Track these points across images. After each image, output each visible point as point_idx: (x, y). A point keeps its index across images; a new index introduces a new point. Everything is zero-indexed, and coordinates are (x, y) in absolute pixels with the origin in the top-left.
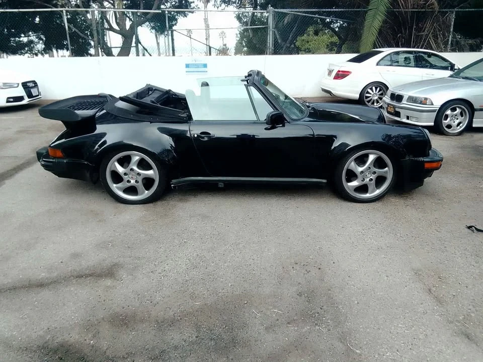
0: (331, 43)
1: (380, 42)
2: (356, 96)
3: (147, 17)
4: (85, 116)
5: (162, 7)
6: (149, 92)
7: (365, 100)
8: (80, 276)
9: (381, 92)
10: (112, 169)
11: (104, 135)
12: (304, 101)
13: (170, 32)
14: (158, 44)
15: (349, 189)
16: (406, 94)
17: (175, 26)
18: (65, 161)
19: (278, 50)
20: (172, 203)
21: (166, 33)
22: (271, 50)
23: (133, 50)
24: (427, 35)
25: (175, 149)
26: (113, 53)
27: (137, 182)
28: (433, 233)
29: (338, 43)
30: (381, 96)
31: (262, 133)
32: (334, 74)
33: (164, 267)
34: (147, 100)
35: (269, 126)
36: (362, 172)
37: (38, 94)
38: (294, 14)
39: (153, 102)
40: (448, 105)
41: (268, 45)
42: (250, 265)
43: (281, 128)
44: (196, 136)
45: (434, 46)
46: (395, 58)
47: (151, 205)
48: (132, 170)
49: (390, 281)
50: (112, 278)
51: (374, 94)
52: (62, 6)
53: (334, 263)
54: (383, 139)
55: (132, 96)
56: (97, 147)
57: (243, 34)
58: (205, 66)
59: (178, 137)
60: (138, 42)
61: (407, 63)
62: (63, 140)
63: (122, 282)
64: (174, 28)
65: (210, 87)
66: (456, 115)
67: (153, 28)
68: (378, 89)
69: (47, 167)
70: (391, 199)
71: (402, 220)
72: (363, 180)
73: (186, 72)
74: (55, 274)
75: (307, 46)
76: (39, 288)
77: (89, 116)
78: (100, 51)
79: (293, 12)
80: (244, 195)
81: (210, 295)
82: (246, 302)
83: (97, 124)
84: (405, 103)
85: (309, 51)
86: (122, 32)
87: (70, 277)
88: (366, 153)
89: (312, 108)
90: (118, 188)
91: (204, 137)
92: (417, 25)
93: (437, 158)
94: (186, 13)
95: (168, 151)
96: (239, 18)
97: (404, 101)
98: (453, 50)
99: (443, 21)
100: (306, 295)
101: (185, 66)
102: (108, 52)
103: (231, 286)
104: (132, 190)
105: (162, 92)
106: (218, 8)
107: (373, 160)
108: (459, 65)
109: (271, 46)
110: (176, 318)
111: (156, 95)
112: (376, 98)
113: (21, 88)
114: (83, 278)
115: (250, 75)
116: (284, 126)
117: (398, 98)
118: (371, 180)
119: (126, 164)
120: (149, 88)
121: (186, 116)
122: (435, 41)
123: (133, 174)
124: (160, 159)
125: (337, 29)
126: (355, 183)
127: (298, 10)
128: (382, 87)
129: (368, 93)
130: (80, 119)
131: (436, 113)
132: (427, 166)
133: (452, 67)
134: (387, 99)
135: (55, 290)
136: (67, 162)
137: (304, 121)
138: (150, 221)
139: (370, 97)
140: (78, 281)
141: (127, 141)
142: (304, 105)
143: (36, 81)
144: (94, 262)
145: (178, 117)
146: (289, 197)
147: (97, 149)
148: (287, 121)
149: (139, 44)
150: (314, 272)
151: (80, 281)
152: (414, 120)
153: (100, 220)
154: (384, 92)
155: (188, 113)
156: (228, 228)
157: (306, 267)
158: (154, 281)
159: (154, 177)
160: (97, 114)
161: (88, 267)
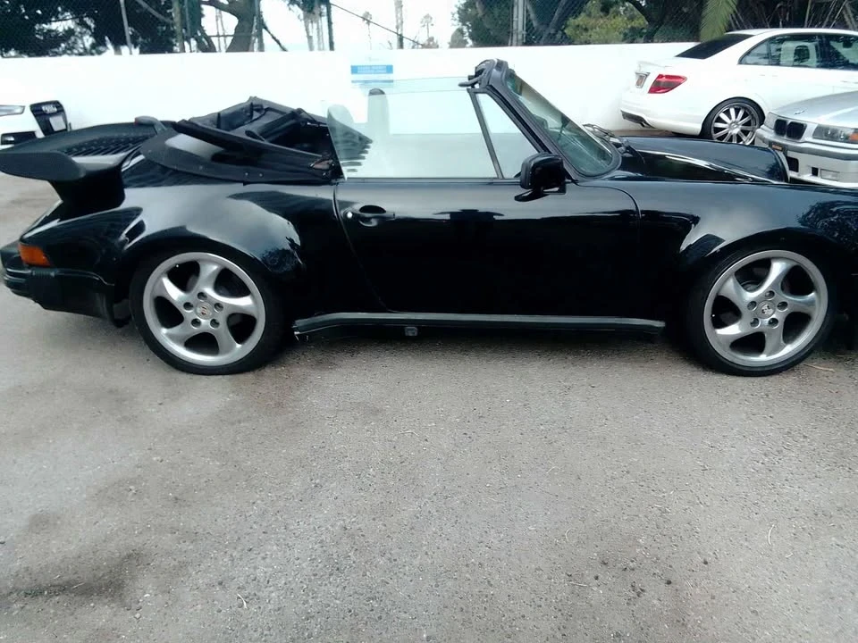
0: (633, 29)
2: (696, 127)
6: (252, 115)
7: (714, 135)
8: (35, 593)
9: (746, 120)
10: (158, 294)
11: (138, 211)
12: (604, 133)
13: (324, 8)
15: (718, 342)
16: (812, 121)
18: (53, 274)
19: (533, 37)
20: (297, 371)
21: (317, 11)
22: (520, 37)
24: (839, 4)
25: (301, 250)
26: (217, 48)
27: (214, 323)
29: (645, 31)
30: (745, 128)
31: (508, 207)
32: (649, 82)
33: (255, 569)
35: (527, 192)
36: (753, 303)
37: (64, 127)
39: (251, 134)
41: (515, 27)
43: (556, 196)
44: (350, 215)
45: (852, 24)
46: (774, 47)
47: (249, 376)
48: (202, 295)
50: (113, 601)
51: (732, 124)
53: (706, 563)
54: (801, 222)
56: (123, 237)
57: (465, 13)
58: (389, 69)
59: (308, 218)
60: (262, 25)
61: (801, 57)
62: (54, 223)
63: (138, 614)
68: (741, 113)
69: (16, 287)
70: (815, 365)
72: (755, 322)
73: (353, 82)
75: (584, 36)
77: (106, 167)
80: (465, 351)
83: (127, 186)
84: (807, 140)
87: (10, 593)
88: (764, 257)
89: (627, 149)
90: (172, 337)
91: (370, 218)
95: (284, 252)
97: (807, 136)
101: (349, 70)
104: (203, 342)
105: (283, 113)
107: (778, 278)
109: (520, 26)
111: (268, 120)
112: (736, 131)
113: (29, 115)
114: (40, 599)
115: (478, 73)
116: (562, 191)
117: (796, 130)
118: (774, 321)
120: (254, 106)
121: (326, 167)
122: (855, 15)
124: (267, 271)
125: (643, 4)
126: (734, 330)
128: (751, 111)
129: (720, 120)
130: (82, 175)
134: (766, 132)
136: (56, 276)
137: (612, 179)
138: (240, 422)
139: (724, 129)
140: (28, 607)
141: (194, 229)
142: (606, 142)
143: (62, 102)
144: (81, 544)
145: (307, 170)
146: (570, 358)
147: (124, 242)
148: (569, 177)
149: (264, 30)
150: (656, 595)
151: (33, 606)
152: (830, 177)
153: (125, 418)
154: (753, 117)
155: (331, 161)
156: (426, 443)
157: (631, 576)
158: (221, 616)
159: (253, 312)
160: (125, 164)
161: (63, 561)
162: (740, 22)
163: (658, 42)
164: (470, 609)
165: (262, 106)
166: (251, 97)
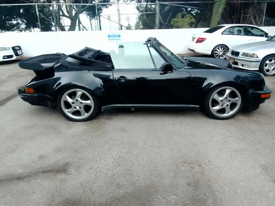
0: (191, 22)
1: (222, 21)
2: (210, 53)
3: (85, 8)
4: (48, 67)
5: (93, 2)
6: (87, 52)
7: (215, 55)
8: (44, 172)
9: (224, 50)
10: (65, 100)
11: (59, 78)
12: (182, 56)
13: (98, 17)
14: (91, 24)
15: (213, 111)
16: (241, 51)
17: (101, 13)
18: (35, 95)
19: (162, 26)
20: (102, 120)
21: (96, 17)
22: (158, 26)
23: (77, 27)
24: (250, 17)
25: (104, 86)
26: (66, 30)
27: (80, 108)
28: (270, 140)
29: (195, 23)
30: (224, 53)
31: (157, 76)
32: (196, 40)
33: (99, 165)
34: (86, 57)
35: (163, 72)
36: (222, 101)
37: (21, 54)
38: (171, 5)
39: (89, 58)
40: (267, 57)
41: (156, 24)
42: (154, 163)
43: (170, 73)
44: (117, 79)
45: (254, 23)
46: (232, 29)
47: (89, 122)
48: (77, 100)
49: (247, 174)
50: (65, 173)
51: (220, 52)
52: (36, 2)
53: (209, 162)
54: (234, 80)
55: (76, 54)
56: (55, 86)
57: (141, 18)
58: (119, 36)
59: (105, 79)
60: (80, 23)
61: (239, 33)
62: (35, 82)
63: (71, 176)
64: (101, 14)
65: (125, 48)
66: (272, 64)
67: (88, 15)
68: (222, 49)
69: (24, 99)
70: (239, 117)
71: (249, 131)
72: (223, 105)
73: (109, 40)
74: (29, 171)
75: (177, 24)
76: (18, 180)
77: (50, 67)
78: (57, 28)
79: (170, 4)
81: (130, 185)
82: (154, 191)
83: (55, 72)
84: (240, 57)
85: (178, 27)
86: (71, 17)
87: (38, 172)
88: (224, 88)
89: (188, 61)
90: (68, 112)
91: (122, 79)
92: (244, 10)
93: (268, 92)
94: (107, 5)
95: (99, 88)
96: (138, 8)
97: (240, 56)
98: (265, 25)
99: (259, 8)
100: (193, 185)
101: (107, 36)
102: (63, 29)
103: (143, 178)
104: (77, 113)
105: (95, 51)
106: (126, 2)
107: (228, 94)
108: (271, 34)
109: (158, 23)
110: (108, 203)
111: (91, 53)
112: (221, 54)
113: (11, 50)
114: (46, 173)
115: (149, 41)
116: (172, 72)
117: (237, 54)
118: (227, 105)
119: (73, 97)
120: (87, 49)
122: (254, 20)
123: (78, 103)
124: (94, 93)
125: (194, 15)
126: (217, 108)
127: (174, 3)
128: (225, 48)
129: (216, 51)
130: (44, 69)
131: (260, 62)
132: (262, 96)
133: (266, 35)
134: (229, 54)
135: (28, 182)
136: (36, 96)
137: (185, 69)
138: (89, 133)
139: (218, 53)
140: (43, 175)
141: (74, 83)
142: (183, 59)
143: (20, 46)
144: (53, 161)
145: (105, 67)
146: (175, 116)
147: (55, 88)
148: (174, 68)
149: (80, 24)
150: (197, 168)
151: (45, 175)
152: (247, 67)
153: (58, 133)
154: (226, 50)
155: (111, 65)
156: (138, 137)
157: (191, 165)
158: (92, 175)
159: (91, 105)
160: (55, 66)
161: (49, 165)
162: (222, 22)
163: (198, 28)
164: (153, 172)
165: (89, 49)
166: (86, 47)
